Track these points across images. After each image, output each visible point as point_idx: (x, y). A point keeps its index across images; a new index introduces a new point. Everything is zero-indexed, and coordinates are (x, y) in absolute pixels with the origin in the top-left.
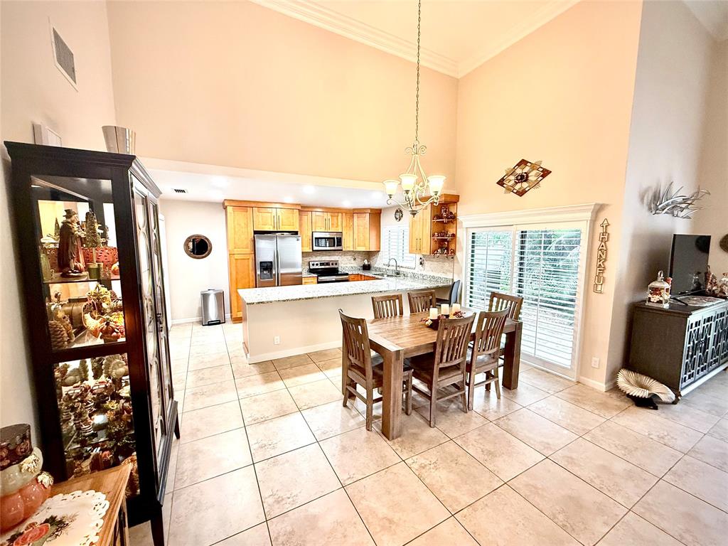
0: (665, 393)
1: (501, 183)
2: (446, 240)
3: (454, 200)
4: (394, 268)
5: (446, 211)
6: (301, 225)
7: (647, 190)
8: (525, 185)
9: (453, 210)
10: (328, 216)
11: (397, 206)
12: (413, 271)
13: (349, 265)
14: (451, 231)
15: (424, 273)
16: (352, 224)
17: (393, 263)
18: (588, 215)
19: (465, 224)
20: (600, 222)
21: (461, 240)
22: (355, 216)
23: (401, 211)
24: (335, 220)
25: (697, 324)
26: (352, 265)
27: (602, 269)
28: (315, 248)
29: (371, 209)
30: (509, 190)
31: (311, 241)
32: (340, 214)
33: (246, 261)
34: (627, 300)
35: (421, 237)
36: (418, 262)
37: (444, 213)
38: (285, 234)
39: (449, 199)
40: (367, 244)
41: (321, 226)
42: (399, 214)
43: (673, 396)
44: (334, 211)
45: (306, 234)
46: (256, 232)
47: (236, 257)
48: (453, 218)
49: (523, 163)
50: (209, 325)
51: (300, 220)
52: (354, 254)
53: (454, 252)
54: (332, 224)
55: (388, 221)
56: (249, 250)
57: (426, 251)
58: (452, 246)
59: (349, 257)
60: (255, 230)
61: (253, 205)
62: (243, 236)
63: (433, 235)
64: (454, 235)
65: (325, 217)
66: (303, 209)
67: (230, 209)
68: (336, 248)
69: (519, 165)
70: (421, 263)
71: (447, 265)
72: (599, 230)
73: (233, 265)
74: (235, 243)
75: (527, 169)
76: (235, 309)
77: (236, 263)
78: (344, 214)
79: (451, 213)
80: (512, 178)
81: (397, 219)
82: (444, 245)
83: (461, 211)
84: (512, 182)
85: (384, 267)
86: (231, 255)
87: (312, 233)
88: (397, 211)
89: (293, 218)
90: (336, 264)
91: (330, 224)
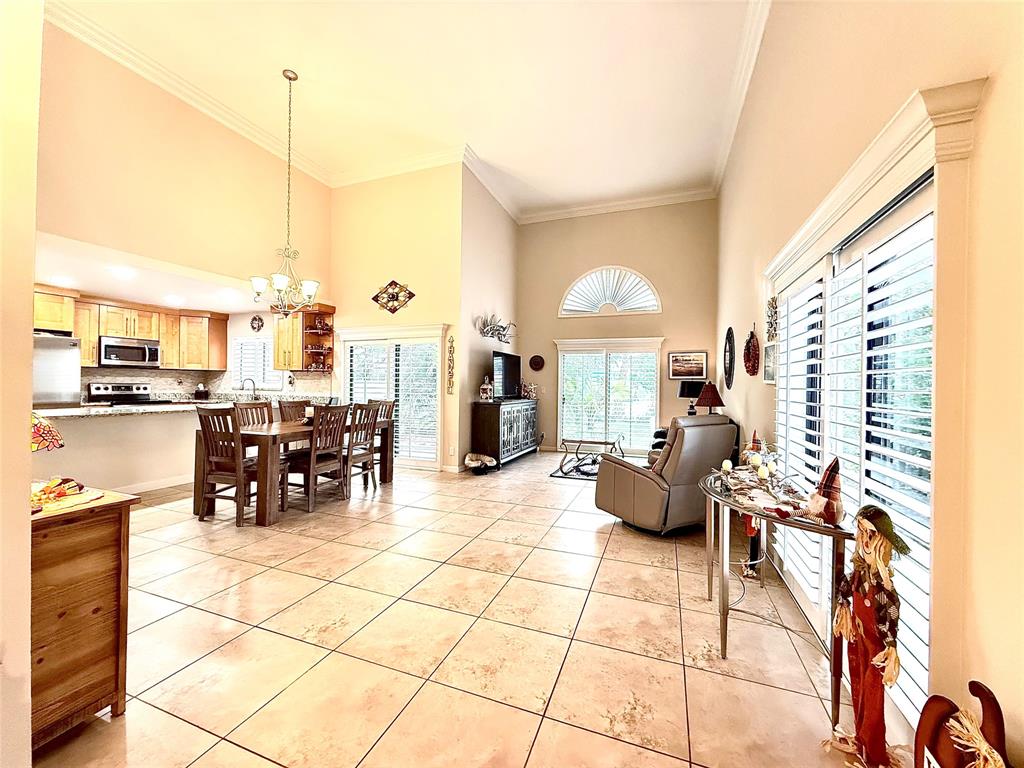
0: (491, 462)
1: (376, 299)
2: (321, 354)
3: (330, 311)
4: (252, 393)
5: (320, 323)
6: (76, 323)
7: (477, 319)
8: (396, 303)
9: (328, 321)
10: (134, 315)
11: (254, 312)
12: (279, 393)
14: (328, 345)
15: (295, 394)
16: (177, 330)
17: (248, 385)
18: (440, 332)
19: (342, 338)
20: (448, 338)
21: (339, 354)
22: (184, 320)
23: (261, 320)
24: (147, 323)
25: (509, 413)
26: (175, 392)
27: (451, 375)
28: (104, 362)
29: (212, 313)
30: (383, 306)
31: (95, 351)
32: (155, 316)
34: (470, 400)
35: (290, 350)
36: (287, 380)
37: (318, 324)
39: (323, 309)
40: (205, 360)
41: (118, 329)
42: (257, 322)
43: (495, 463)
44: (146, 310)
45: (88, 338)
48: (329, 331)
49: (393, 284)
51: (76, 314)
52: (180, 374)
53: (331, 367)
54: (141, 328)
55: (238, 332)
57: (298, 365)
58: (329, 361)
59: (170, 380)
63: (306, 348)
64: (331, 349)
65: (127, 315)
66: (83, 299)
68: (147, 363)
69: (390, 285)
70: (290, 383)
71: (324, 382)
72: (448, 345)
75: (397, 290)
78: (163, 315)
79: (327, 325)
80: (385, 295)
81: (254, 328)
82: (318, 359)
83: (338, 323)
84: (385, 300)
85: (234, 392)
87: (100, 337)
88: (254, 319)
89: (61, 310)
90: (145, 389)
91: (137, 327)
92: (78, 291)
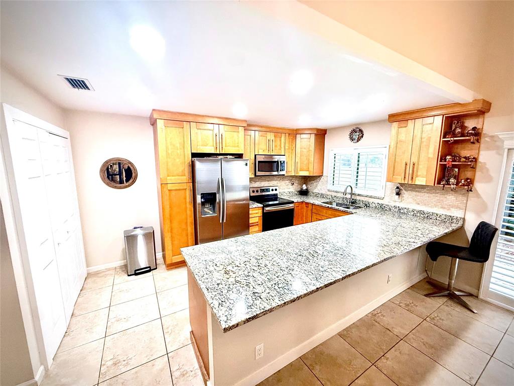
6: (245, 146)
9: (473, 124)
10: (271, 136)
11: (353, 125)
13: (286, 191)
15: (402, 205)
16: (294, 146)
19: (507, 145)
22: (298, 137)
23: (361, 131)
24: (278, 143)
26: (290, 190)
28: (258, 173)
29: (317, 130)
31: (253, 165)
32: (283, 135)
33: (183, 192)
35: (414, 159)
36: (391, 192)
38: (229, 157)
40: (311, 169)
41: (264, 148)
42: (357, 134)
44: (278, 131)
46: (194, 155)
47: (170, 187)
50: (136, 274)
51: (245, 139)
52: (294, 179)
53: (470, 182)
54: (276, 146)
56: (186, 178)
59: (288, 182)
60: (194, 151)
61: (190, 119)
62: (178, 160)
63: (442, 160)
64: (472, 160)
65: (269, 137)
66: (248, 127)
67: (160, 123)
68: (279, 173)
70: (398, 194)
71: (453, 199)
73: (166, 198)
74: (168, 169)
76: (168, 252)
77: (170, 195)
78: (287, 135)
81: (352, 139)
85: (329, 193)
86: (163, 185)
87: (255, 155)
88: (354, 131)
89: (238, 136)
90: (276, 190)
91: (274, 146)
92: (246, 121)
